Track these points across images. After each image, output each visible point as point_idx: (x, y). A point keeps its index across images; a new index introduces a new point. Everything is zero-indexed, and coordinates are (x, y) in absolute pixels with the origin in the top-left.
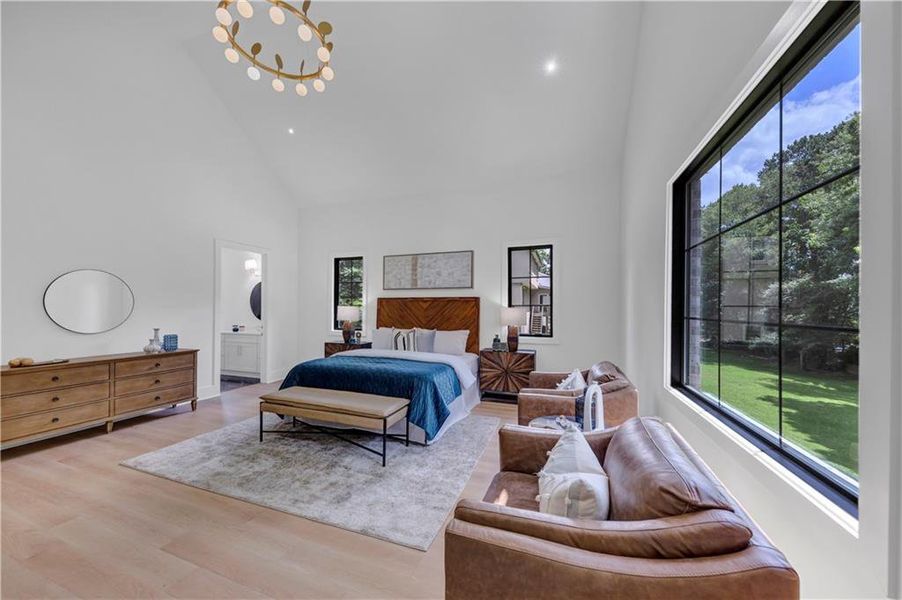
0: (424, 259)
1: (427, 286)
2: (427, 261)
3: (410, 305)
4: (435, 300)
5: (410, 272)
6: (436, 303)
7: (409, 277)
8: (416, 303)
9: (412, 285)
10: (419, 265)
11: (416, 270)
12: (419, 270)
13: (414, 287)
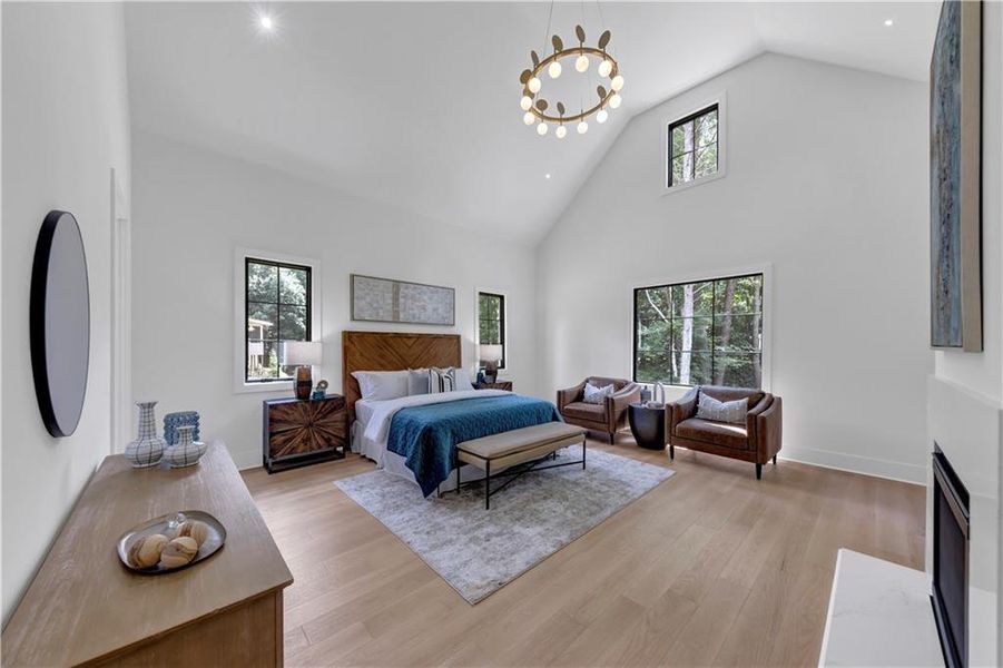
0: (407, 288)
1: (411, 320)
2: (410, 292)
3: (391, 341)
4: (420, 336)
5: (390, 301)
6: (420, 340)
7: (389, 308)
8: (399, 340)
9: (394, 317)
10: (401, 295)
11: (397, 299)
12: (402, 300)
13: (396, 321)
